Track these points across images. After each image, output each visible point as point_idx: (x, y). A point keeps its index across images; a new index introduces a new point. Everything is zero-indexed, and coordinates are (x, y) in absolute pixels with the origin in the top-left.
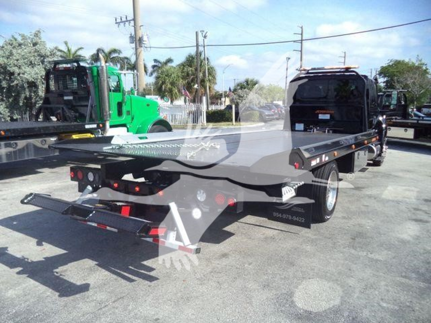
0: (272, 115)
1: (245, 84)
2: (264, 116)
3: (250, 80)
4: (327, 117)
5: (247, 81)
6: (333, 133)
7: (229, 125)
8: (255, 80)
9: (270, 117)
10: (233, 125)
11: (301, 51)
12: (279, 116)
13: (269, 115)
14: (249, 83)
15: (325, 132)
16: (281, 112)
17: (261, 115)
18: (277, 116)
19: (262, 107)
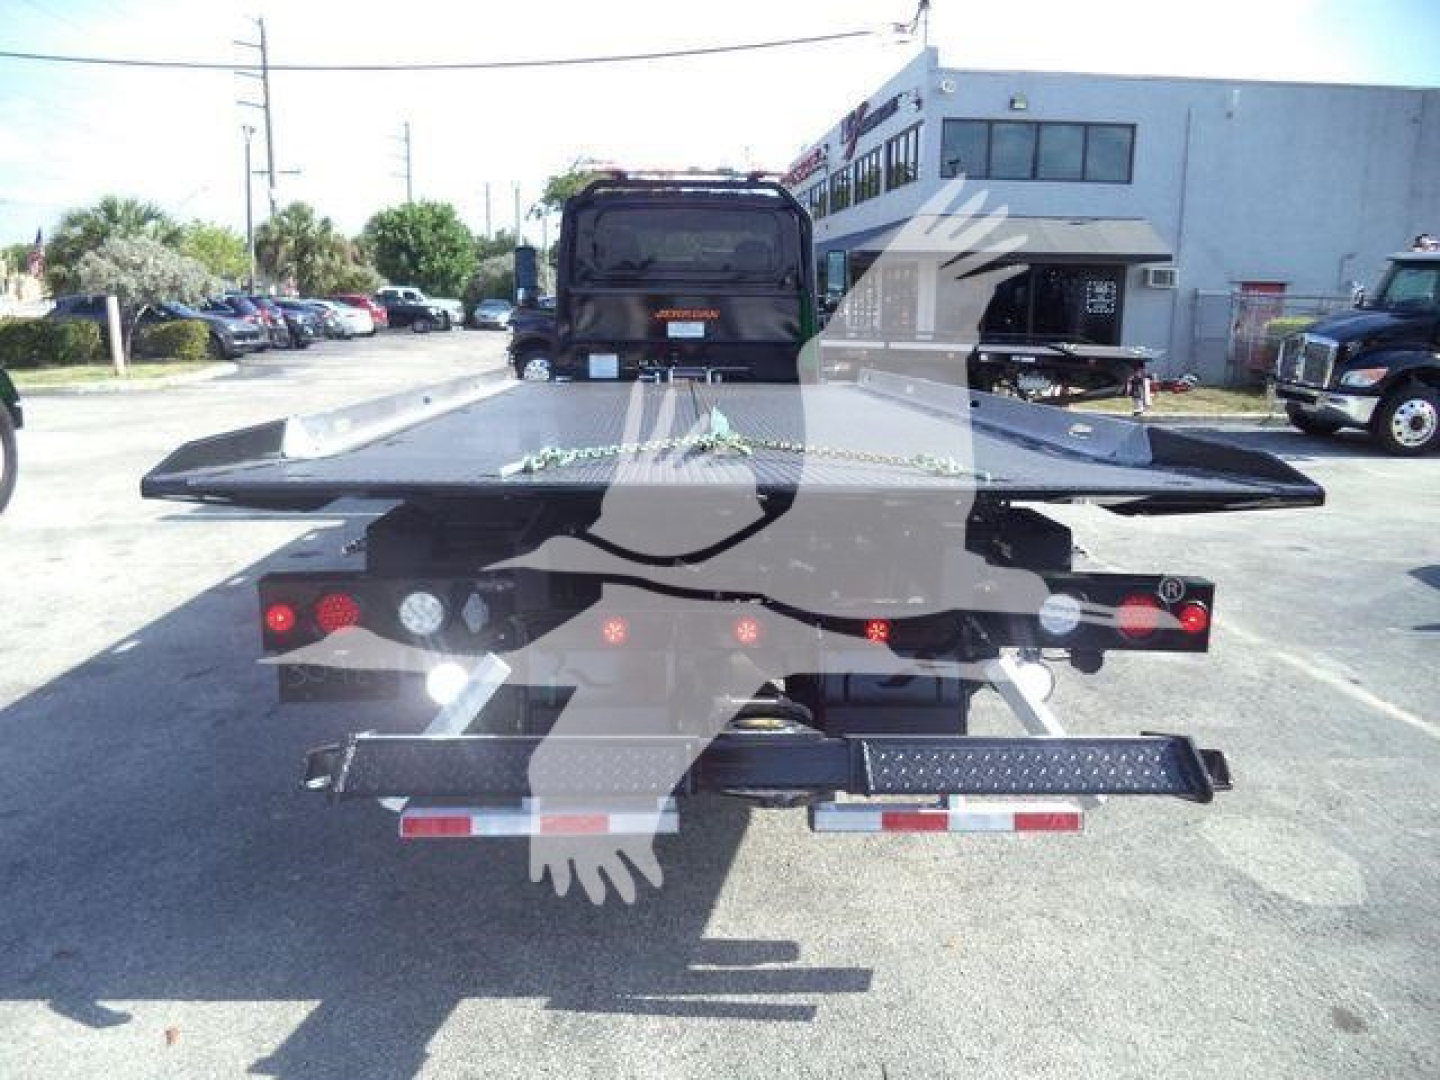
0: (254, 335)
1: (102, 217)
2: (227, 337)
3: (121, 202)
4: (696, 330)
5: (109, 209)
6: (724, 380)
7: (100, 376)
8: (142, 203)
9: (249, 341)
10: (116, 374)
11: (266, 107)
12: (271, 337)
13: (241, 336)
14: (119, 213)
15: (703, 380)
16: (274, 321)
17: (213, 335)
18: (263, 339)
19: (216, 307)
